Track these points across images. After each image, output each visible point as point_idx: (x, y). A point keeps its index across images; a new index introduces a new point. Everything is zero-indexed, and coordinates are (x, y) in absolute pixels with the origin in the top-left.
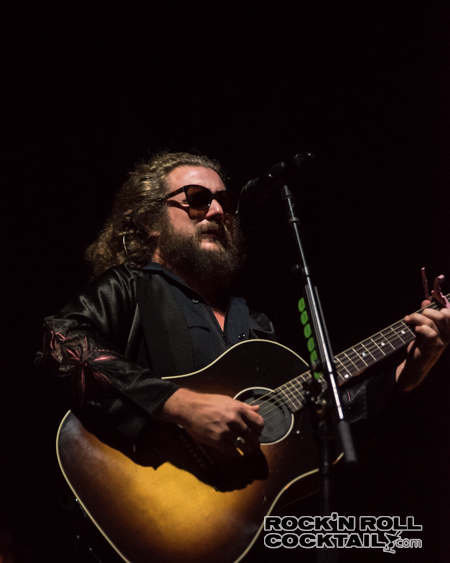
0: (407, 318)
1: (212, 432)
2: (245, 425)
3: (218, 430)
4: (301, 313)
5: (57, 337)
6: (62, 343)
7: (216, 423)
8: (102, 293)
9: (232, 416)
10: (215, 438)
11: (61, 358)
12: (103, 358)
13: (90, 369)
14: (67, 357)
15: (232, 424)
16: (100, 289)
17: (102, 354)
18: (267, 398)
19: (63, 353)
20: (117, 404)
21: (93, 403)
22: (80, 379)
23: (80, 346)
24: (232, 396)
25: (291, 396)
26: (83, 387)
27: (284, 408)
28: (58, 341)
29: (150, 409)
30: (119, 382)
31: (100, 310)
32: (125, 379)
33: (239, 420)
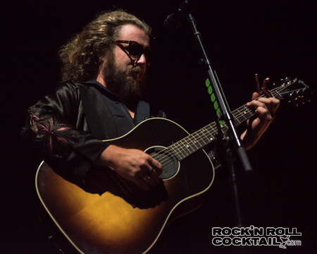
0: (248, 104)
1: (130, 171)
2: (151, 168)
3: (134, 170)
4: (207, 88)
5: (34, 118)
6: (37, 121)
7: (134, 166)
8: (59, 94)
9: (143, 162)
10: (132, 175)
11: (37, 130)
12: (62, 129)
13: (55, 135)
14: (40, 130)
15: (143, 167)
16: (58, 92)
17: (62, 126)
18: (163, 152)
19: (38, 127)
20: (72, 156)
21: (57, 156)
22: (49, 142)
23: (49, 122)
24: (143, 151)
25: (178, 151)
26: (51, 147)
27: (174, 158)
28: (35, 121)
29: (93, 158)
30: (73, 142)
31: (58, 103)
32: (76, 140)
33: (148, 164)
